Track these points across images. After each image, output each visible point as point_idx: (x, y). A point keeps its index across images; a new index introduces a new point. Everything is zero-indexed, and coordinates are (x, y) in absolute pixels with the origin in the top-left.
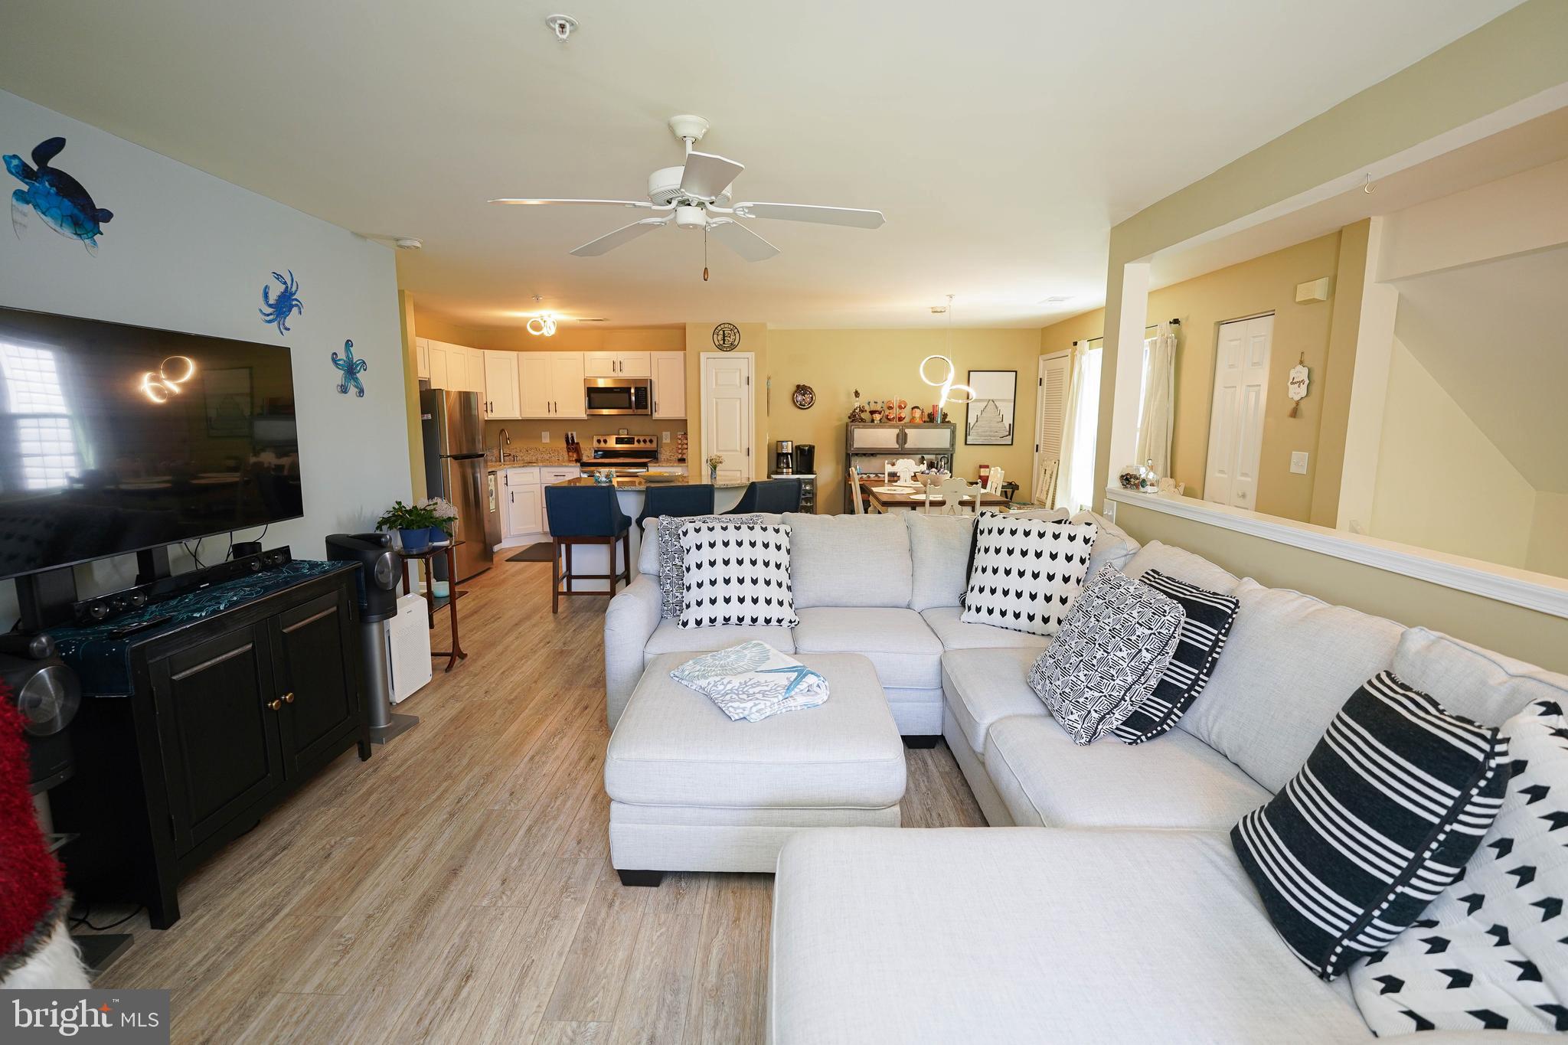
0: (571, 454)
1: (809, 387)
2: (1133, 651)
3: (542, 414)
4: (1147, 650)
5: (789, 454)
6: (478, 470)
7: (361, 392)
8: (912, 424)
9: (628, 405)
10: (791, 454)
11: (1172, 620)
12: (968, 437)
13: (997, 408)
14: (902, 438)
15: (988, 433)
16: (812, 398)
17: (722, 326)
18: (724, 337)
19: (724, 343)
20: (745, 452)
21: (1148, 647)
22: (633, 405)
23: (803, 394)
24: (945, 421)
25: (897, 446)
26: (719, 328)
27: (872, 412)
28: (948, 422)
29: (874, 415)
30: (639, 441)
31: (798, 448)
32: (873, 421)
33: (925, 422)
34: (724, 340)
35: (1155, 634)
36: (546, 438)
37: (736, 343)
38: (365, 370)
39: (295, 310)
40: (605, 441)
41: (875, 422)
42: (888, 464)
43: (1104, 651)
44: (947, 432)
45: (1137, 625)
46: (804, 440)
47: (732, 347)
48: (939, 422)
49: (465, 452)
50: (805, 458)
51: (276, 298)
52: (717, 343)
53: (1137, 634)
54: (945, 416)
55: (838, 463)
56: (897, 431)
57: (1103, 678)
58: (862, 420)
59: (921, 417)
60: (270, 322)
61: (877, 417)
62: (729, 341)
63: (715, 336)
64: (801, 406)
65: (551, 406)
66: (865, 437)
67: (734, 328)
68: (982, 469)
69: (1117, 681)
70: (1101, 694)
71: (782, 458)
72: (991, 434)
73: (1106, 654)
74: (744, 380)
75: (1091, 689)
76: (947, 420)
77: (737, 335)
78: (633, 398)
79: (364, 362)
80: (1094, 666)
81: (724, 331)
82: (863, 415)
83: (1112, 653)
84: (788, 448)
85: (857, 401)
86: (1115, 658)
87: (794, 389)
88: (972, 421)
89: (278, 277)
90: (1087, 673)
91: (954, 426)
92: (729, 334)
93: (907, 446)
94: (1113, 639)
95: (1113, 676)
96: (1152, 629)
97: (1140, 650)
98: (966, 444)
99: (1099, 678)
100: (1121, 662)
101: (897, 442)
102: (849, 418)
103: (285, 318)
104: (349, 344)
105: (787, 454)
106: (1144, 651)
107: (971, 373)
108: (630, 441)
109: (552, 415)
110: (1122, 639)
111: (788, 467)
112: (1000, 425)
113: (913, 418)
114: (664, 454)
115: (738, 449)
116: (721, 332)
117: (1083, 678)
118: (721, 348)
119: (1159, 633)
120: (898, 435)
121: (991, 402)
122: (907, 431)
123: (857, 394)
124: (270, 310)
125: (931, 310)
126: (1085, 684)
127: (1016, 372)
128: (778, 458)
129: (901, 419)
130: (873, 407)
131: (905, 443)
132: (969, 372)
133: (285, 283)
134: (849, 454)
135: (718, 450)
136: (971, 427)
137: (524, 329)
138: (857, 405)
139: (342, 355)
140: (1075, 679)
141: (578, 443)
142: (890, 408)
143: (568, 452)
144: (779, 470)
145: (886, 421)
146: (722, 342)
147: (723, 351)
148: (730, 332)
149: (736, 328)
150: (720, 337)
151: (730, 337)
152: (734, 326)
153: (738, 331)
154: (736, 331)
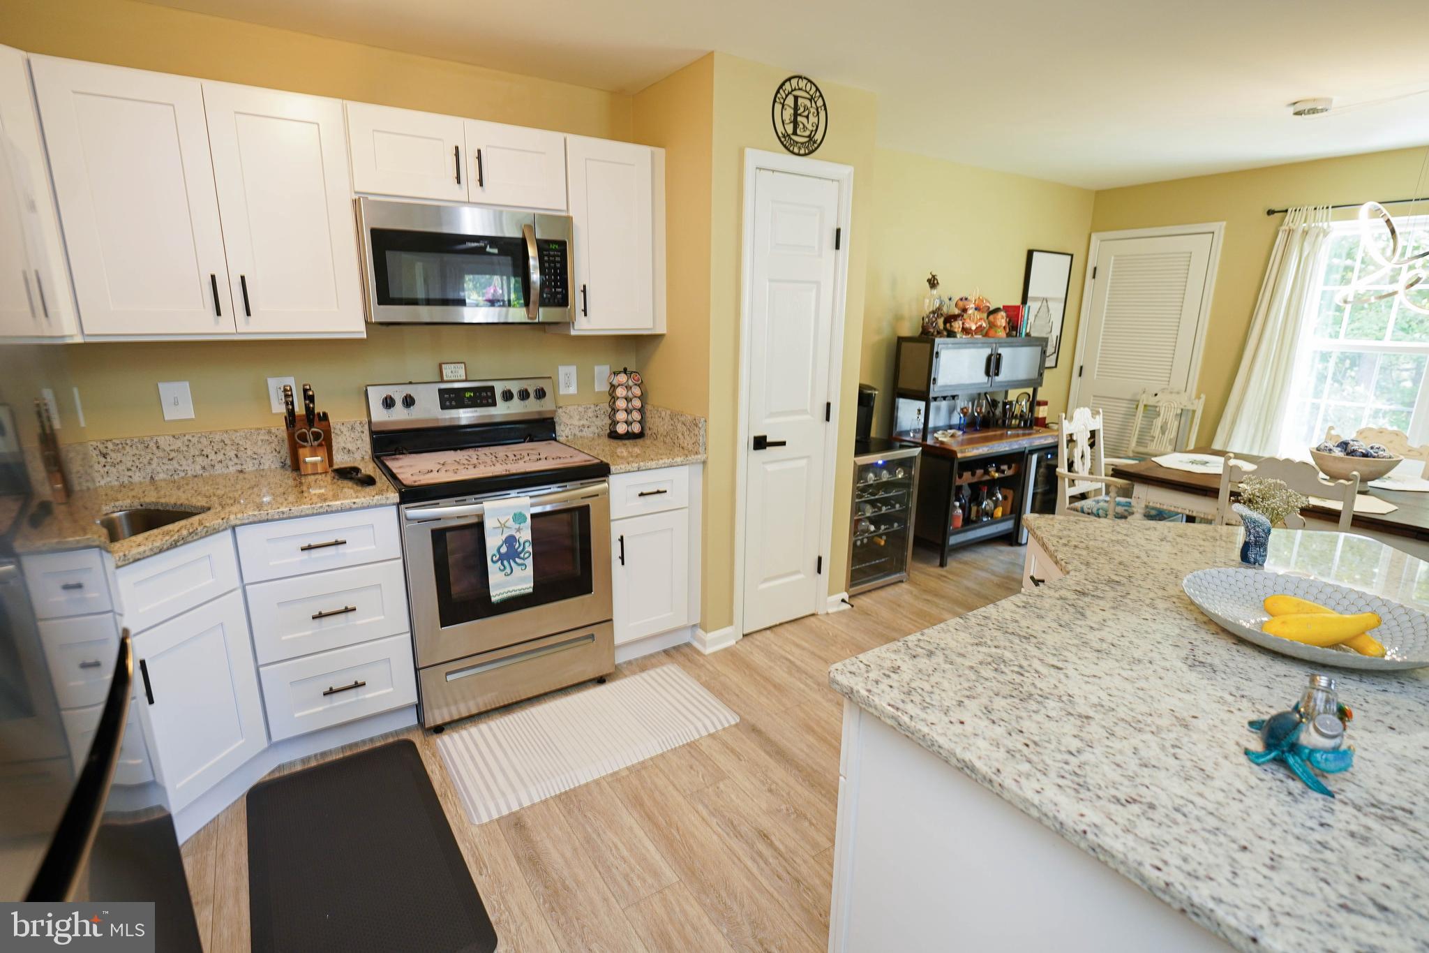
14: (994, 364)
18: (796, 115)
19: (795, 133)
22: (535, 294)
25: (986, 380)
27: (951, 318)
32: (953, 334)
33: (1008, 335)
37: (818, 137)
40: (409, 402)
44: (1038, 353)
47: (811, 147)
56: (987, 351)
58: (941, 333)
59: (1005, 327)
61: (957, 326)
62: (805, 127)
63: (778, 107)
66: (952, 366)
74: (829, 238)
77: (822, 114)
78: (536, 276)
82: (938, 324)
85: (934, 296)
91: (1045, 342)
92: (806, 108)
93: (997, 379)
101: (987, 373)
107: (1032, 254)
108: (483, 397)
115: (808, 406)
116: (790, 101)
118: (787, 143)
120: (987, 359)
123: (933, 283)
127: (1072, 256)
130: (953, 309)
131: (997, 374)
132: (1030, 252)
135: (768, 413)
142: (966, 310)
145: (965, 334)
146: (790, 129)
147: (793, 152)
148: (808, 103)
149: (821, 95)
150: (789, 113)
151: (807, 117)
152: (817, 89)
153: (824, 105)
154: (820, 103)
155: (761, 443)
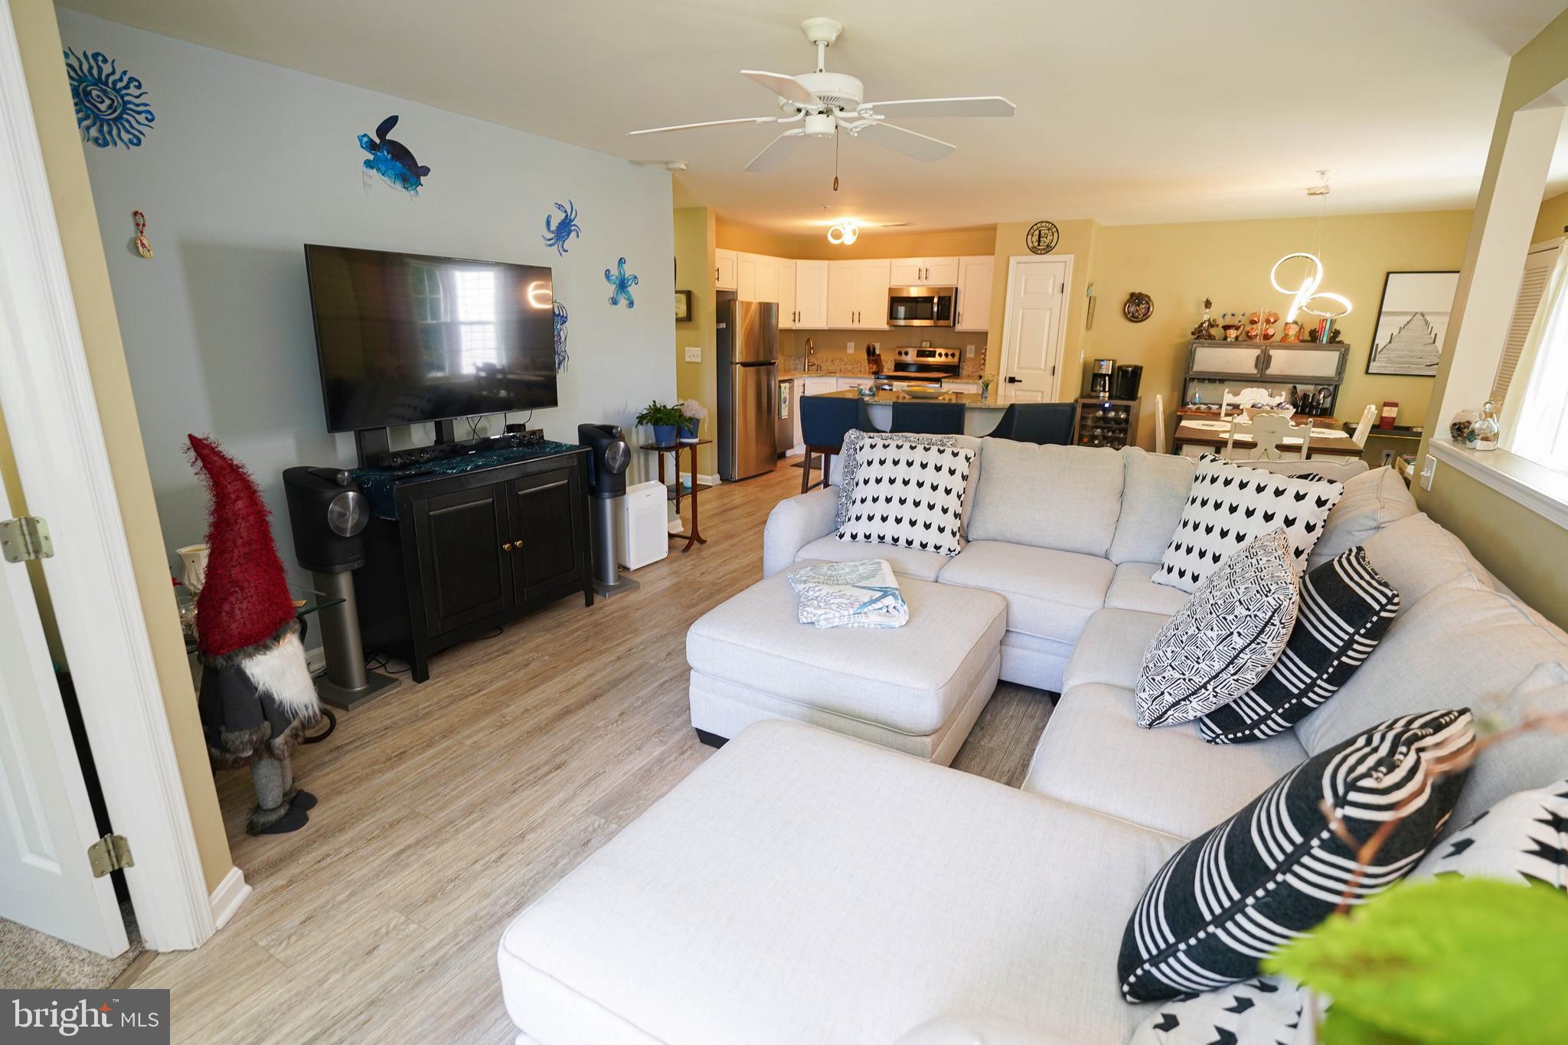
0: (871, 365)
1: (1147, 296)
2: (1224, 632)
3: (847, 324)
4: (1239, 634)
5: (1107, 375)
6: (773, 378)
7: (631, 304)
8: (1284, 344)
9: (930, 317)
10: (1111, 376)
11: (1273, 603)
12: (1372, 364)
13: (1427, 323)
14: (1264, 361)
15: (1406, 359)
16: (1149, 308)
17: (1039, 225)
18: (1040, 238)
19: (1039, 245)
20: (1050, 371)
21: (1241, 631)
22: (935, 316)
23: (1137, 306)
24: (1334, 338)
25: (1255, 372)
26: (1035, 227)
27: (1226, 328)
28: (1340, 342)
29: (1228, 332)
30: (940, 355)
31: (1120, 368)
32: (1225, 338)
33: (1303, 341)
34: (1039, 241)
35: (1250, 616)
36: (851, 348)
37: (1053, 244)
38: (637, 284)
39: (573, 234)
40: (906, 354)
41: (1229, 340)
42: (1228, 393)
43: (1197, 627)
44: (1332, 357)
45: (1238, 603)
46: (1127, 360)
47: (1049, 249)
48: (1324, 342)
49: (761, 359)
50: (1127, 381)
51: (557, 225)
52: (1030, 245)
53: (1235, 614)
54: (1337, 333)
55: (1173, 390)
56: (1257, 352)
57: (1188, 658)
58: (1210, 337)
59: (1298, 336)
60: (550, 245)
61: (1232, 333)
62: (1045, 242)
63: (1030, 237)
64: (1134, 318)
65: (856, 316)
66: (1208, 359)
67: (1052, 227)
68: (1386, 408)
69: (1202, 665)
70: (1182, 676)
71: (1099, 380)
72: (1411, 360)
73: (1197, 631)
74: (1058, 288)
75: (1174, 669)
76: (1338, 339)
77: (1056, 235)
78: (935, 309)
79: (636, 277)
80: (1182, 642)
81: (1040, 231)
82: (1213, 331)
83: (1202, 632)
84: (1107, 368)
85: (1206, 313)
86: (1204, 638)
87: (1127, 297)
88: (1381, 340)
89: (560, 207)
90: (1175, 649)
91: (1347, 348)
92: (1046, 234)
93: (1269, 372)
94: (1209, 615)
95: (1199, 658)
96: (1249, 610)
97: (1232, 633)
98: (1367, 372)
99: (1184, 658)
100: (1209, 643)
101: (1256, 366)
102: (1193, 333)
103: (564, 241)
104: (622, 261)
105: (1104, 376)
106: (1235, 635)
107: (1391, 275)
108: (932, 354)
109: (856, 326)
110: (1218, 616)
111: (1104, 391)
112: (1430, 348)
113: (1286, 336)
114: (967, 369)
115: (1043, 367)
116: (1037, 233)
117: (1169, 655)
118: (1034, 250)
119: (1255, 616)
120: (1258, 357)
121: (1419, 316)
122: (1272, 352)
123: (1208, 304)
124: (552, 236)
125: (1306, 192)
126: (1169, 662)
128: (1093, 378)
129: (1266, 337)
130: (1228, 321)
131: (1267, 369)
132: (1388, 274)
133: (566, 211)
134: (1186, 378)
135: (1018, 368)
136: (1379, 350)
137: (826, 237)
138: (1206, 317)
139: (614, 272)
140: (1162, 654)
141: (879, 355)
142: (1253, 322)
143: (869, 363)
144: (1094, 394)
145: (1247, 340)
146: (1036, 244)
147: (1037, 254)
148: (1047, 232)
149: (1055, 227)
150: (1035, 238)
151: (1046, 237)
152: (1053, 224)
153: (1057, 230)
154: (1054, 230)
155: (1012, 380)
